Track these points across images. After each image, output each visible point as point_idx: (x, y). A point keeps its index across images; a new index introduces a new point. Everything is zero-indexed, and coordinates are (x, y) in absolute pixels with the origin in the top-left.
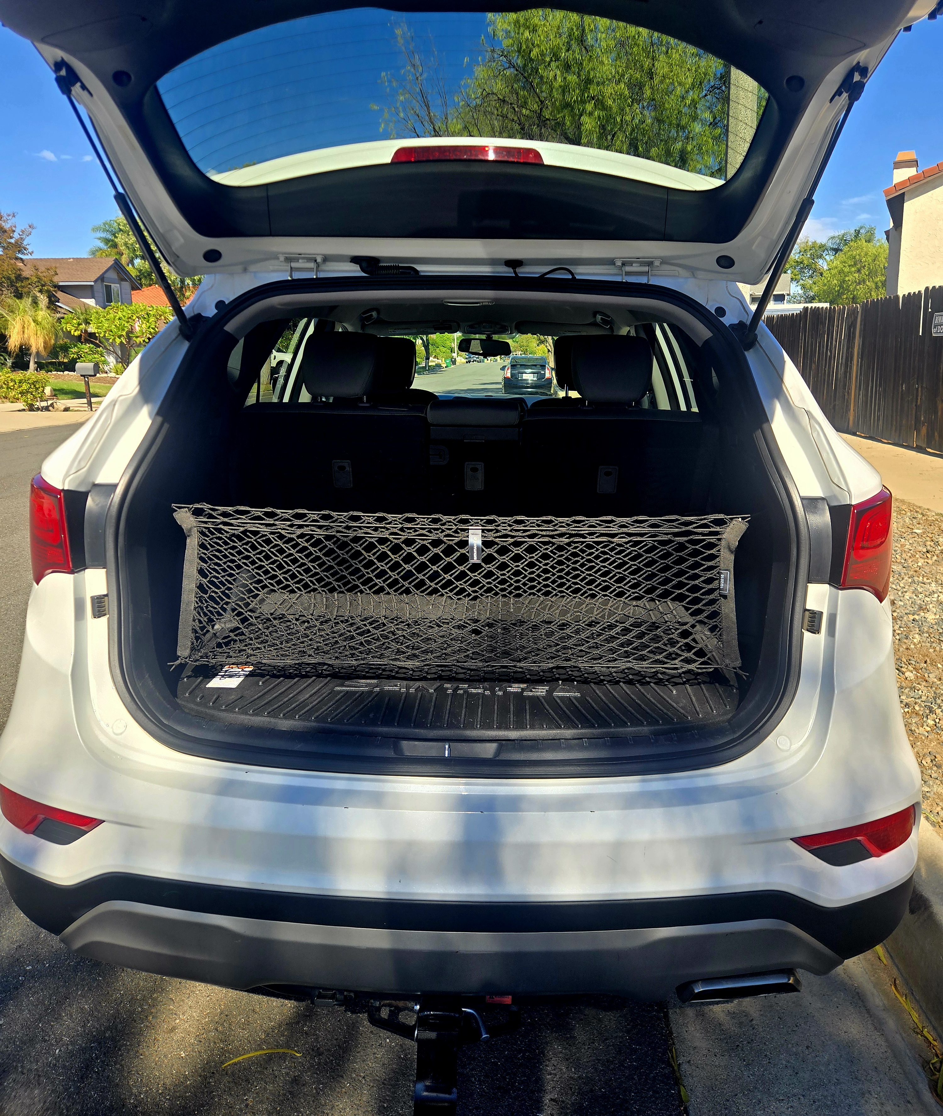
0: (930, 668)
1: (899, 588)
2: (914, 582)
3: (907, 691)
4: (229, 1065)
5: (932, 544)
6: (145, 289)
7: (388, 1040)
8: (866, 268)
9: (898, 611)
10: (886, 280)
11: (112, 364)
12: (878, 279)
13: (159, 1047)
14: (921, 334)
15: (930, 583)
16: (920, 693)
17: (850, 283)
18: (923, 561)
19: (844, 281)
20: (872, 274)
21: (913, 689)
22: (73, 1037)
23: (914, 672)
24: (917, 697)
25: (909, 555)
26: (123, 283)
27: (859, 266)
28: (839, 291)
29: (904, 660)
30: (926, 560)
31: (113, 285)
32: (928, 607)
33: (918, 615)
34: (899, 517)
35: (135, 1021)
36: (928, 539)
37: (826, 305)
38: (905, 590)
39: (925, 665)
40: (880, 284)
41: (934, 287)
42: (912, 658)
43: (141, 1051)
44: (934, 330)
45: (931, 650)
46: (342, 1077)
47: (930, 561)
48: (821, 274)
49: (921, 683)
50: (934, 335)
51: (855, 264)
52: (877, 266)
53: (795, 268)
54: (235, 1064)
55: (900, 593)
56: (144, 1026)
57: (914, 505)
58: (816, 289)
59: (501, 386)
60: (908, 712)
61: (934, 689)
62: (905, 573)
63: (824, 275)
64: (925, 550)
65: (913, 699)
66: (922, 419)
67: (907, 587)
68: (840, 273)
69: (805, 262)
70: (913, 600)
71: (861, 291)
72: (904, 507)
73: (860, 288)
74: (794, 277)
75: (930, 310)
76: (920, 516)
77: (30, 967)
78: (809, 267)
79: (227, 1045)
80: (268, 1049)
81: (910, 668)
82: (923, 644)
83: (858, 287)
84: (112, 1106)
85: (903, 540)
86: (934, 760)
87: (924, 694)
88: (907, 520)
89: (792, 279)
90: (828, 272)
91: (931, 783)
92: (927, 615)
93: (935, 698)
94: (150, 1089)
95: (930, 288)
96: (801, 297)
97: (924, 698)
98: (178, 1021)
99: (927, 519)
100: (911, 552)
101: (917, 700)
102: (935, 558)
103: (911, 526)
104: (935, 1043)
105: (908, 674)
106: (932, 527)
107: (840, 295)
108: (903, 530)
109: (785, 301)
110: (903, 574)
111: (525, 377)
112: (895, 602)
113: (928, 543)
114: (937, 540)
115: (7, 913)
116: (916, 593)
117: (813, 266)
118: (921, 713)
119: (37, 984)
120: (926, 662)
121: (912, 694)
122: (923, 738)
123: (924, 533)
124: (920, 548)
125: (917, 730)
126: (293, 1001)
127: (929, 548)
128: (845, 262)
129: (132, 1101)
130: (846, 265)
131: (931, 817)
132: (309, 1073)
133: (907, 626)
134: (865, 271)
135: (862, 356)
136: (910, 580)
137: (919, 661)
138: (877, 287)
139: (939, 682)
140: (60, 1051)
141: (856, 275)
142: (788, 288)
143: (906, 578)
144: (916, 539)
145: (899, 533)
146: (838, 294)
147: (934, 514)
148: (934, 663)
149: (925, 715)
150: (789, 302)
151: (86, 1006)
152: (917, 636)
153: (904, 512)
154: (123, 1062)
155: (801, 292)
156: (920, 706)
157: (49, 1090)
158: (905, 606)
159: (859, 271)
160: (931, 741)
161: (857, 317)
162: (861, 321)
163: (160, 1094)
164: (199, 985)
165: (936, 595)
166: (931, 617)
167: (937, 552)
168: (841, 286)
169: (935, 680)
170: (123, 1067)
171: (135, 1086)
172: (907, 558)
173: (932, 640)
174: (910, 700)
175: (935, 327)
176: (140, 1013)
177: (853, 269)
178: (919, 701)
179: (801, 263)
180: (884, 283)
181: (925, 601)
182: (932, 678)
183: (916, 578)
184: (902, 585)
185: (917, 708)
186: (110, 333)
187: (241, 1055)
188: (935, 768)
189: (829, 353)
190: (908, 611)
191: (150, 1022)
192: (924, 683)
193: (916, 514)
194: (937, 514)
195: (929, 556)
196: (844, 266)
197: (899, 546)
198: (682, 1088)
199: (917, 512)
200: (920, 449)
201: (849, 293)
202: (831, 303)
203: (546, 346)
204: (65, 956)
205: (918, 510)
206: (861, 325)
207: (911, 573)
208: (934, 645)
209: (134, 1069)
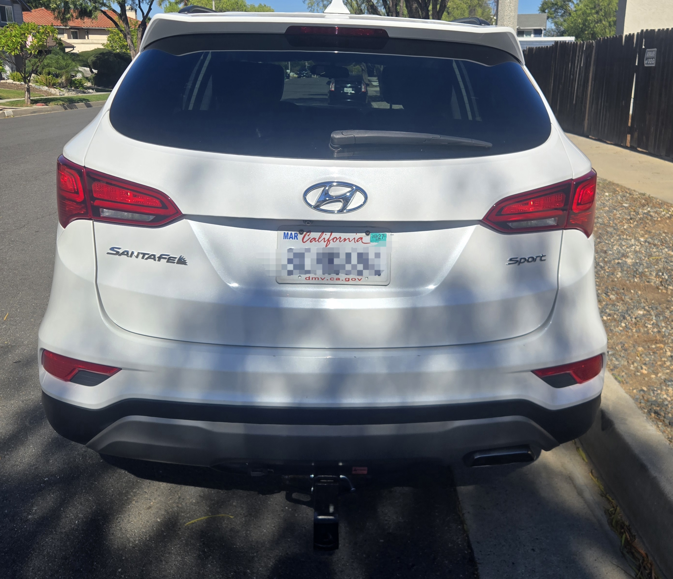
0: (626, 293)
1: (610, 243)
2: (620, 239)
3: (610, 307)
4: (189, 524)
5: (634, 213)
6: (33, 10)
7: (287, 508)
8: (603, 11)
9: (608, 257)
10: (616, 20)
11: (8, 72)
12: (611, 19)
13: (142, 517)
14: (637, 64)
15: (630, 240)
16: (618, 308)
17: (590, 22)
18: (627, 225)
19: (586, 20)
20: (607, 15)
21: (614, 305)
22: (85, 514)
23: (616, 295)
24: (616, 310)
25: (619, 221)
26: (16, 5)
27: (597, 9)
28: (582, 28)
29: (610, 288)
30: (629, 224)
31: (7, 7)
32: (628, 255)
33: (621, 260)
34: (614, 195)
35: (124, 504)
36: (632, 210)
37: (572, 39)
38: (613, 244)
39: (623, 291)
40: (612, 23)
41: (647, 30)
42: (615, 287)
43: (131, 520)
44: (645, 62)
45: (628, 282)
46: (260, 527)
47: (632, 225)
48: (570, 14)
49: (619, 302)
50: (646, 65)
51: (595, 8)
52: (611, 9)
53: (551, 9)
54: (193, 523)
55: (610, 246)
56: (131, 506)
57: (625, 187)
58: (566, 25)
59: (327, 97)
60: (610, 319)
61: (627, 305)
62: (615, 234)
63: (572, 14)
64: (629, 218)
65: (613, 311)
66: (635, 126)
67: (615, 242)
68: (583, 14)
69: (559, 4)
70: (618, 250)
71: (598, 28)
72: (617, 189)
73: (598, 26)
74: (550, 15)
75: (643, 47)
76: (628, 195)
77: (47, 479)
78: (562, 7)
79: (186, 514)
80: (212, 515)
81: (614, 293)
82: (623, 278)
83: (596, 25)
84: (119, 548)
85: (615, 211)
86: (623, 346)
87: (620, 308)
88: (619, 197)
89: (548, 18)
90: (575, 13)
91: (620, 359)
92: (627, 260)
93: (627, 311)
94: (141, 538)
95: (645, 30)
96: (554, 31)
97: (620, 311)
98: (152, 503)
99: (632, 198)
100: (620, 219)
101: (616, 312)
102: (635, 223)
103: (621, 202)
104: (613, 501)
105: (612, 296)
106: (635, 203)
107: (583, 31)
108: (616, 205)
109: (542, 35)
110: (613, 234)
111: (346, 90)
112: (607, 251)
113: (632, 213)
114: (637, 211)
115: (23, 450)
116: (621, 245)
117: (565, 7)
118: (618, 319)
119: (54, 488)
120: (623, 289)
121: (613, 308)
122: (618, 334)
123: (630, 206)
124: (626, 217)
125: (614, 330)
126: (224, 490)
127: (632, 216)
128: (588, 6)
129: (131, 545)
130: (588, 8)
131: (619, 378)
132: (240, 526)
133: (613, 267)
134: (602, 13)
135: (595, 79)
136: (618, 238)
137: (619, 288)
138: (610, 26)
139: (630, 301)
140: (78, 521)
141: (595, 16)
142: (545, 25)
143: (615, 236)
144: (624, 210)
145: (613, 206)
146: (582, 31)
147: (637, 193)
148: (629, 290)
149: (620, 320)
150: (545, 35)
151: (90, 498)
152: (619, 273)
153: (617, 192)
154: (121, 526)
155: (554, 27)
156: (617, 315)
157: (76, 542)
158: (613, 254)
159: (597, 13)
160: (622, 336)
161: (592, 51)
162: (595, 53)
163: (148, 540)
164: (162, 484)
165: (634, 247)
166: (629, 261)
167: (637, 219)
168: (584, 24)
169: (628, 300)
170: (121, 528)
171: (131, 538)
172: (617, 223)
173: (629, 276)
174: (611, 312)
175: (646, 60)
176: (126, 500)
177: (593, 11)
178: (617, 313)
179: (556, 4)
180: (615, 22)
181: (626, 251)
182: (627, 299)
183: (622, 237)
184: (612, 241)
185: (615, 316)
186: (8, 47)
187: (195, 519)
188: (623, 351)
189: (572, 77)
190: (614, 257)
191: (134, 505)
192: (621, 302)
193: (625, 194)
194: (640, 194)
195: (632, 222)
196: (587, 9)
197: (612, 215)
198: (465, 525)
199: (626, 192)
200: (632, 148)
201: (590, 30)
202: (577, 38)
203: (361, 67)
204: (69, 472)
205: (627, 191)
206: (595, 56)
207: (618, 233)
208: (630, 279)
209: (129, 529)
